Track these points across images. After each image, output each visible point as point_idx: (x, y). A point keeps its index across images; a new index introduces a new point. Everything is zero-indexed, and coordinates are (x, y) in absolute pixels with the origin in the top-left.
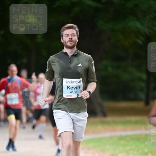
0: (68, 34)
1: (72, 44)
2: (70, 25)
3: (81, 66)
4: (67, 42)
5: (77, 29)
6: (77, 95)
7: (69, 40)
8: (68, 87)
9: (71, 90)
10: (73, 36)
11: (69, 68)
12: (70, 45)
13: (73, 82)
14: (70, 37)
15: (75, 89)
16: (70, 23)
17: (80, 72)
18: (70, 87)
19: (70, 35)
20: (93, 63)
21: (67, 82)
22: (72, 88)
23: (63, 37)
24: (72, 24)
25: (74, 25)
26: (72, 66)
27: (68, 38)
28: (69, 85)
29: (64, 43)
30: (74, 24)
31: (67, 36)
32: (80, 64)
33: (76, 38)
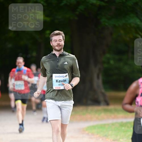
0: (56, 40)
1: (60, 48)
2: (57, 32)
3: (67, 64)
6: (64, 87)
7: (57, 45)
8: (57, 81)
9: (59, 83)
11: (57, 66)
12: (58, 49)
13: (61, 77)
14: (58, 42)
15: (62, 82)
18: (58, 81)
19: (58, 41)
20: (77, 61)
21: (56, 77)
22: (60, 81)
26: (60, 64)
27: (56, 43)
28: (57, 79)
29: (53, 47)
30: (61, 31)
32: (66, 62)
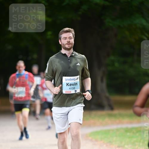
0: (66, 37)
2: (67, 29)
3: (79, 65)
4: (66, 44)
5: (73, 33)
6: (75, 91)
7: (67, 43)
8: (67, 84)
9: (70, 87)
10: (70, 39)
11: (69, 67)
12: (68, 47)
13: (72, 80)
14: (68, 40)
15: (73, 86)
16: (67, 27)
17: (79, 70)
18: (69, 84)
19: (68, 38)
21: (66, 80)
23: (61, 40)
24: (69, 29)
25: (70, 29)
26: (72, 65)
27: (66, 40)
28: (68, 82)
29: (63, 45)
31: (65, 39)
32: (79, 63)
33: (72, 41)
